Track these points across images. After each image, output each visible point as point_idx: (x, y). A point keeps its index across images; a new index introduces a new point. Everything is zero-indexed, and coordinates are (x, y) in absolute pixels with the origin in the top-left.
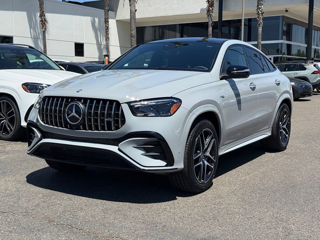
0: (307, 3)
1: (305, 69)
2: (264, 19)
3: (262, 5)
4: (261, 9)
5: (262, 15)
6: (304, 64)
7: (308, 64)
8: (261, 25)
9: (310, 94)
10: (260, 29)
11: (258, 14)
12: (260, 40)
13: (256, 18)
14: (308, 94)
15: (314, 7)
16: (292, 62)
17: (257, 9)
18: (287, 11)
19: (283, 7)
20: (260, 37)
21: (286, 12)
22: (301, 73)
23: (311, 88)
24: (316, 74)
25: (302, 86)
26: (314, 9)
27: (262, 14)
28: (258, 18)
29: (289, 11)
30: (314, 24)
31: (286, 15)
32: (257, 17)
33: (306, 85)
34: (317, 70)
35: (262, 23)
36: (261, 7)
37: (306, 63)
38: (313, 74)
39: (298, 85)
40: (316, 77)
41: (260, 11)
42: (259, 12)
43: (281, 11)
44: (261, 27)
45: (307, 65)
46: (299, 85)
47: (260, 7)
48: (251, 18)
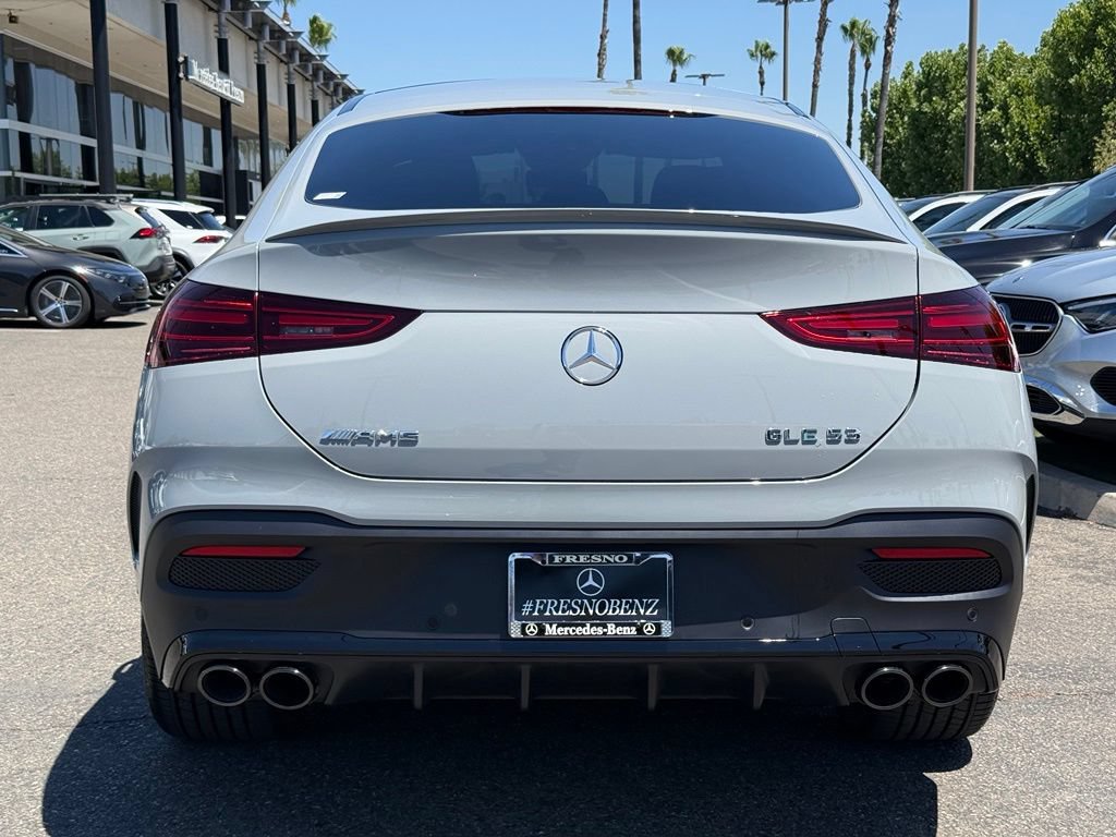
1: (108, 221)
6: (102, 204)
7: (116, 206)
9: (144, 304)
14: (138, 305)
15: (108, 14)
16: (61, 198)
18: (13, 19)
21: (11, 21)
22: (96, 235)
23: (143, 285)
24: (147, 240)
25: (114, 279)
26: (108, 21)
29: (20, 20)
30: (111, 73)
31: (12, 32)
33: (130, 274)
34: (149, 226)
37: (109, 202)
38: (138, 240)
39: (105, 273)
40: (148, 249)
45: (115, 209)
46: (108, 276)
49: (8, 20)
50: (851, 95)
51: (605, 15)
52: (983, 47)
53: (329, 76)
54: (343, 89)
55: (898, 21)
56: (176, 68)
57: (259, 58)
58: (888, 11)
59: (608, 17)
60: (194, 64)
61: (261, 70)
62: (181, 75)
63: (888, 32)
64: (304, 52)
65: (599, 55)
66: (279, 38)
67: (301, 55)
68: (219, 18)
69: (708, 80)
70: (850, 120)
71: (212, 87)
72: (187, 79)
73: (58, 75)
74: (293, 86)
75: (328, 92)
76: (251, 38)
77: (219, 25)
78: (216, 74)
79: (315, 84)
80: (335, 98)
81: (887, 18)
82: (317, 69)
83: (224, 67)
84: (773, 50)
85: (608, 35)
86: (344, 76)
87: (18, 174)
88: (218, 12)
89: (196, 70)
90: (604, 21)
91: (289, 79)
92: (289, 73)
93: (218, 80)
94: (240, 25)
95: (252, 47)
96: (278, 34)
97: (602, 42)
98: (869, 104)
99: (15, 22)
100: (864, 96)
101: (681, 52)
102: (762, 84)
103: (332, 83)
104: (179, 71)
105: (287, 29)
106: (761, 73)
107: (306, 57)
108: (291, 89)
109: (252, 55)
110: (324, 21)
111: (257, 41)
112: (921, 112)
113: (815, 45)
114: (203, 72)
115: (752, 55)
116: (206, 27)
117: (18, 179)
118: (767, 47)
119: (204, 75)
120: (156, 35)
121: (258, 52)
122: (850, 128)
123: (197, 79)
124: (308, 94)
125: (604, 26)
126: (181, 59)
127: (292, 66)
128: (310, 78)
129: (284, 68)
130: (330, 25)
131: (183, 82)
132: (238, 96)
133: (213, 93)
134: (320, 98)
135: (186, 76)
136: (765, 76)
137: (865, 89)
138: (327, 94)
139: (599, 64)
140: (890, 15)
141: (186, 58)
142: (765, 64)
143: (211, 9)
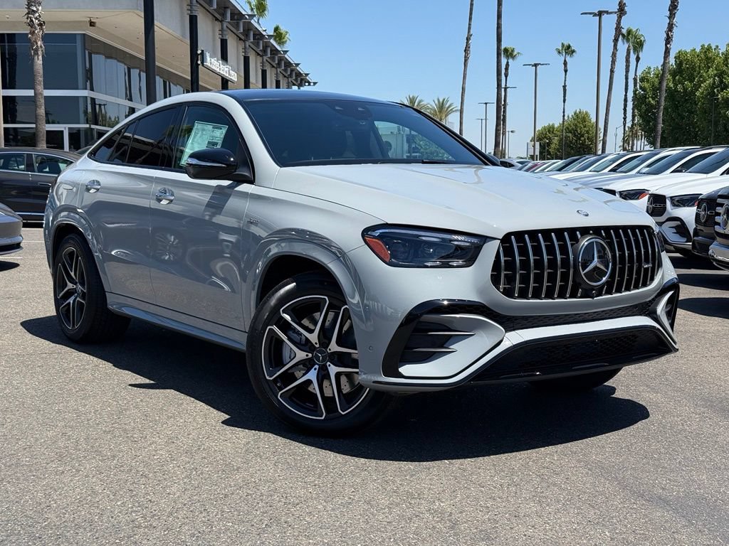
0: (138, 9)
2: (46, 38)
3: (39, 6)
4: (37, 14)
5: (41, 29)
8: (40, 53)
10: (39, 62)
11: (31, 24)
12: (40, 87)
13: (27, 34)
15: (156, 22)
17: (28, 13)
18: (92, 24)
19: (82, 15)
20: (40, 79)
21: (91, 25)
27: (40, 25)
28: (32, 35)
29: (97, 25)
31: (91, 32)
32: (28, 32)
35: (41, 47)
36: (38, 10)
41: (36, 19)
42: (32, 21)
43: (77, 23)
44: (40, 57)
47: (35, 9)
48: (14, 34)
49: (89, 25)
50: (627, 78)
51: (470, 24)
52: (717, 46)
53: (288, 64)
54: (296, 73)
55: (675, 28)
56: (196, 58)
57: (245, 52)
58: (668, 21)
59: (472, 26)
60: (208, 55)
61: (246, 60)
62: (199, 62)
63: (668, 35)
64: (274, 48)
65: (465, 51)
66: (258, 39)
67: (271, 51)
68: (222, 26)
69: (539, 67)
70: (626, 95)
71: (218, 70)
72: (203, 65)
73: (119, 63)
74: (266, 70)
75: (286, 75)
76: (240, 39)
77: (222, 30)
78: (221, 62)
79: (279, 70)
80: (290, 79)
81: (667, 26)
82: (281, 59)
83: (224, 57)
84: (573, 48)
85: (472, 38)
86: (297, 65)
87: (93, 126)
88: (221, 21)
89: (208, 59)
90: (469, 28)
91: (263, 66)
92: (263, 63)
93: (222, 66)
94: (235, 31)
95: (241, 45)
96: (259, 36)
97: (467, 43)
98: (638, 85)
99: (94, 26)
100: (635, 80)
101: (513, 51)
102: (566, 71)
103: (289, 69)
104: (198, 60)
105: (264, 33)
106: (565, 63)
107: (274, 52)
108: (264, 73)
109: (241, 50)
110: (283, 29)
111: (244, 41)
112: (676, 90)
113: (613, 44)
114: (213, 60)
115: (559, 52)
116: (214, 31)
117: (92, 129)
118: (569, 47)
119: (213, 63)
120: (183, 35)
121: (245, 48)
122: (626, 100)
123: (209, 65)
124: (274, 76)
125: (469, 32)
126: (199, 52)
127: (265, 58)
128: (275, 66)
129: (260, 59)
130: (287, 32)
131: (200, 67)
132: (233, 76)
133: (218, 74)
134: (281, 78)
135: (202, 63)
136: (568, 66)
137: (636, 75)
138: (285, 76)
139: (465, 57)
140: (669, 24)
141: (202, 51)
142: (568, 59)
143: (217, 19)
